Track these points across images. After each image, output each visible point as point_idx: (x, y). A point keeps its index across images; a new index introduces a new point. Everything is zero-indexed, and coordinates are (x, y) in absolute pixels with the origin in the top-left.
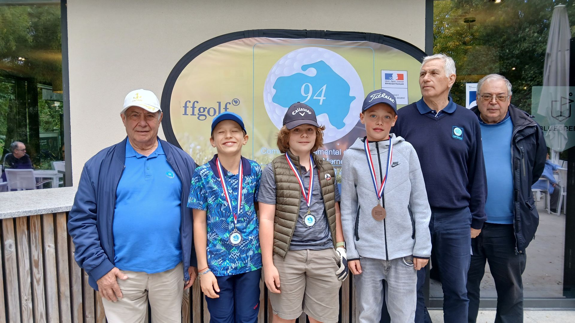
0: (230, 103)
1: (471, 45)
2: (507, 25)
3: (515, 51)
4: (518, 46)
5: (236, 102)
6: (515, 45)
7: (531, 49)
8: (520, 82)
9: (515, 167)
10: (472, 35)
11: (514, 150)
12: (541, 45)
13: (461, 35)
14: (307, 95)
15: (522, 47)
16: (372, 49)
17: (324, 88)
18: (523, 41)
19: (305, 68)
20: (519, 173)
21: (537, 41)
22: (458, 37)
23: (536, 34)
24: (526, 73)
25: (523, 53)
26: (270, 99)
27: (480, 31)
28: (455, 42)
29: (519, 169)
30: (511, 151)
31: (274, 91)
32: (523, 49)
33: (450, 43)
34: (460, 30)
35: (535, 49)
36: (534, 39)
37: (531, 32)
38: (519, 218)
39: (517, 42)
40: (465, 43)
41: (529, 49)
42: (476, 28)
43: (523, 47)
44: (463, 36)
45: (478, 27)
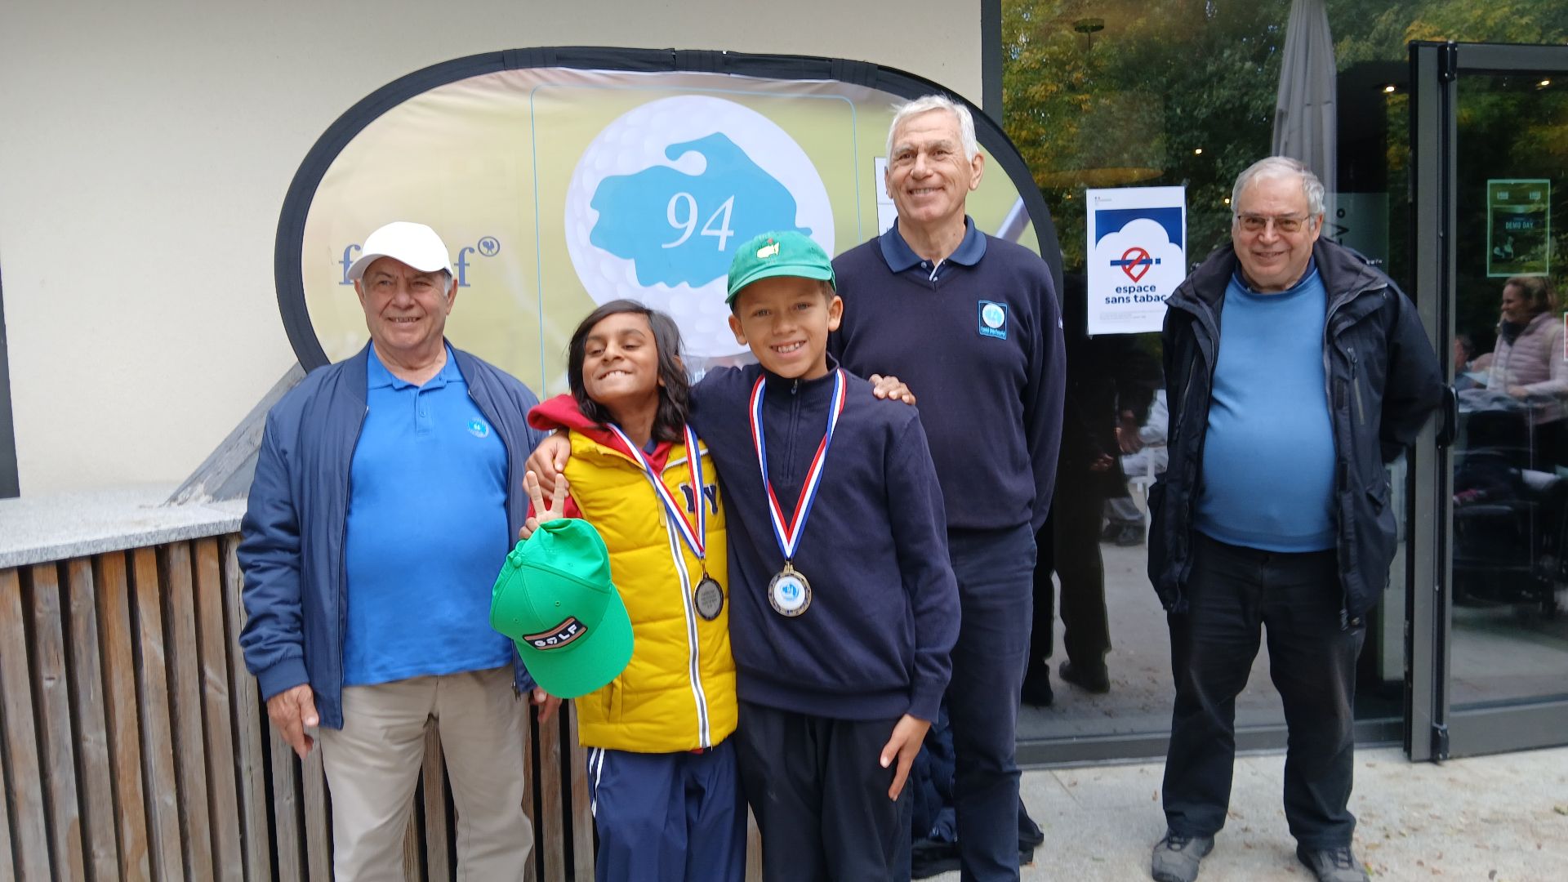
0: (472, 250)
1: (1088, 93)
2: (1178, 39)
3: (1200, 110)
4: (1205, 96)
5: (489, 246)
6: (1196, 95)
7: (1237, 104)
8: (1213, 187)
9: (1337, 401)
10: (1090, 65)
11: (1331, 358)
12: (1262, 94)
13: (1061, 65)
14: (683, 226)
15: (1215, 99)
16: (848, 101)
17: (729, 204)
18: (1218, 82)
19: (674, 151)
20: (1348, 417)
21: (1253, 81)
22: (1054, 70)
23: (1248, 65)
24: (1226, 167)
25: (1219, 115)
26: (584, 235)
27: (1110, 56)
28: (1047, 85)
29: (1347, 407)
30: (1325, 361)
31: (593, 216)
32: (1218, 103)
33: (1035, 88)
34: (1060, 53)
35: (1248, 104)
36: (1243, 78)
37: (1237, 57)
38: (1350, 534)
39: (1203, 84)
40: (1072, 88)
41: (1233, 105)
42: (1099, 48)
43: (1218, 98)
44: (1067, 67)
45: (1104, 44)
